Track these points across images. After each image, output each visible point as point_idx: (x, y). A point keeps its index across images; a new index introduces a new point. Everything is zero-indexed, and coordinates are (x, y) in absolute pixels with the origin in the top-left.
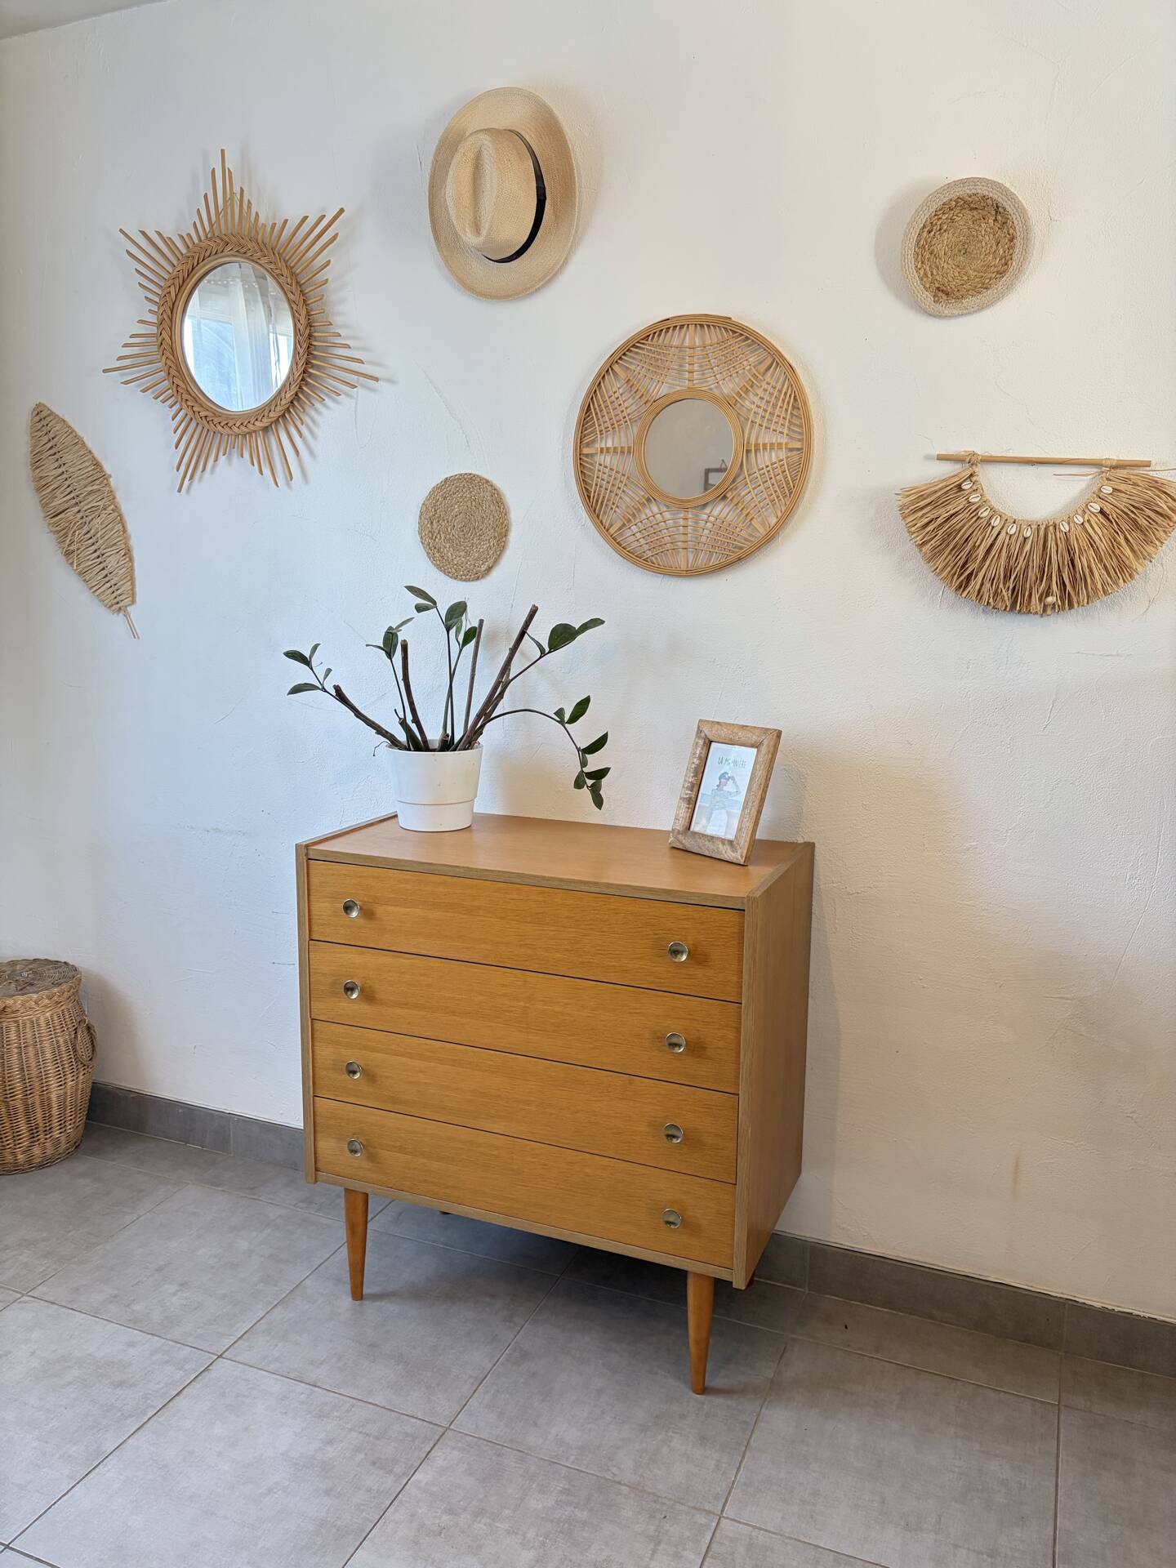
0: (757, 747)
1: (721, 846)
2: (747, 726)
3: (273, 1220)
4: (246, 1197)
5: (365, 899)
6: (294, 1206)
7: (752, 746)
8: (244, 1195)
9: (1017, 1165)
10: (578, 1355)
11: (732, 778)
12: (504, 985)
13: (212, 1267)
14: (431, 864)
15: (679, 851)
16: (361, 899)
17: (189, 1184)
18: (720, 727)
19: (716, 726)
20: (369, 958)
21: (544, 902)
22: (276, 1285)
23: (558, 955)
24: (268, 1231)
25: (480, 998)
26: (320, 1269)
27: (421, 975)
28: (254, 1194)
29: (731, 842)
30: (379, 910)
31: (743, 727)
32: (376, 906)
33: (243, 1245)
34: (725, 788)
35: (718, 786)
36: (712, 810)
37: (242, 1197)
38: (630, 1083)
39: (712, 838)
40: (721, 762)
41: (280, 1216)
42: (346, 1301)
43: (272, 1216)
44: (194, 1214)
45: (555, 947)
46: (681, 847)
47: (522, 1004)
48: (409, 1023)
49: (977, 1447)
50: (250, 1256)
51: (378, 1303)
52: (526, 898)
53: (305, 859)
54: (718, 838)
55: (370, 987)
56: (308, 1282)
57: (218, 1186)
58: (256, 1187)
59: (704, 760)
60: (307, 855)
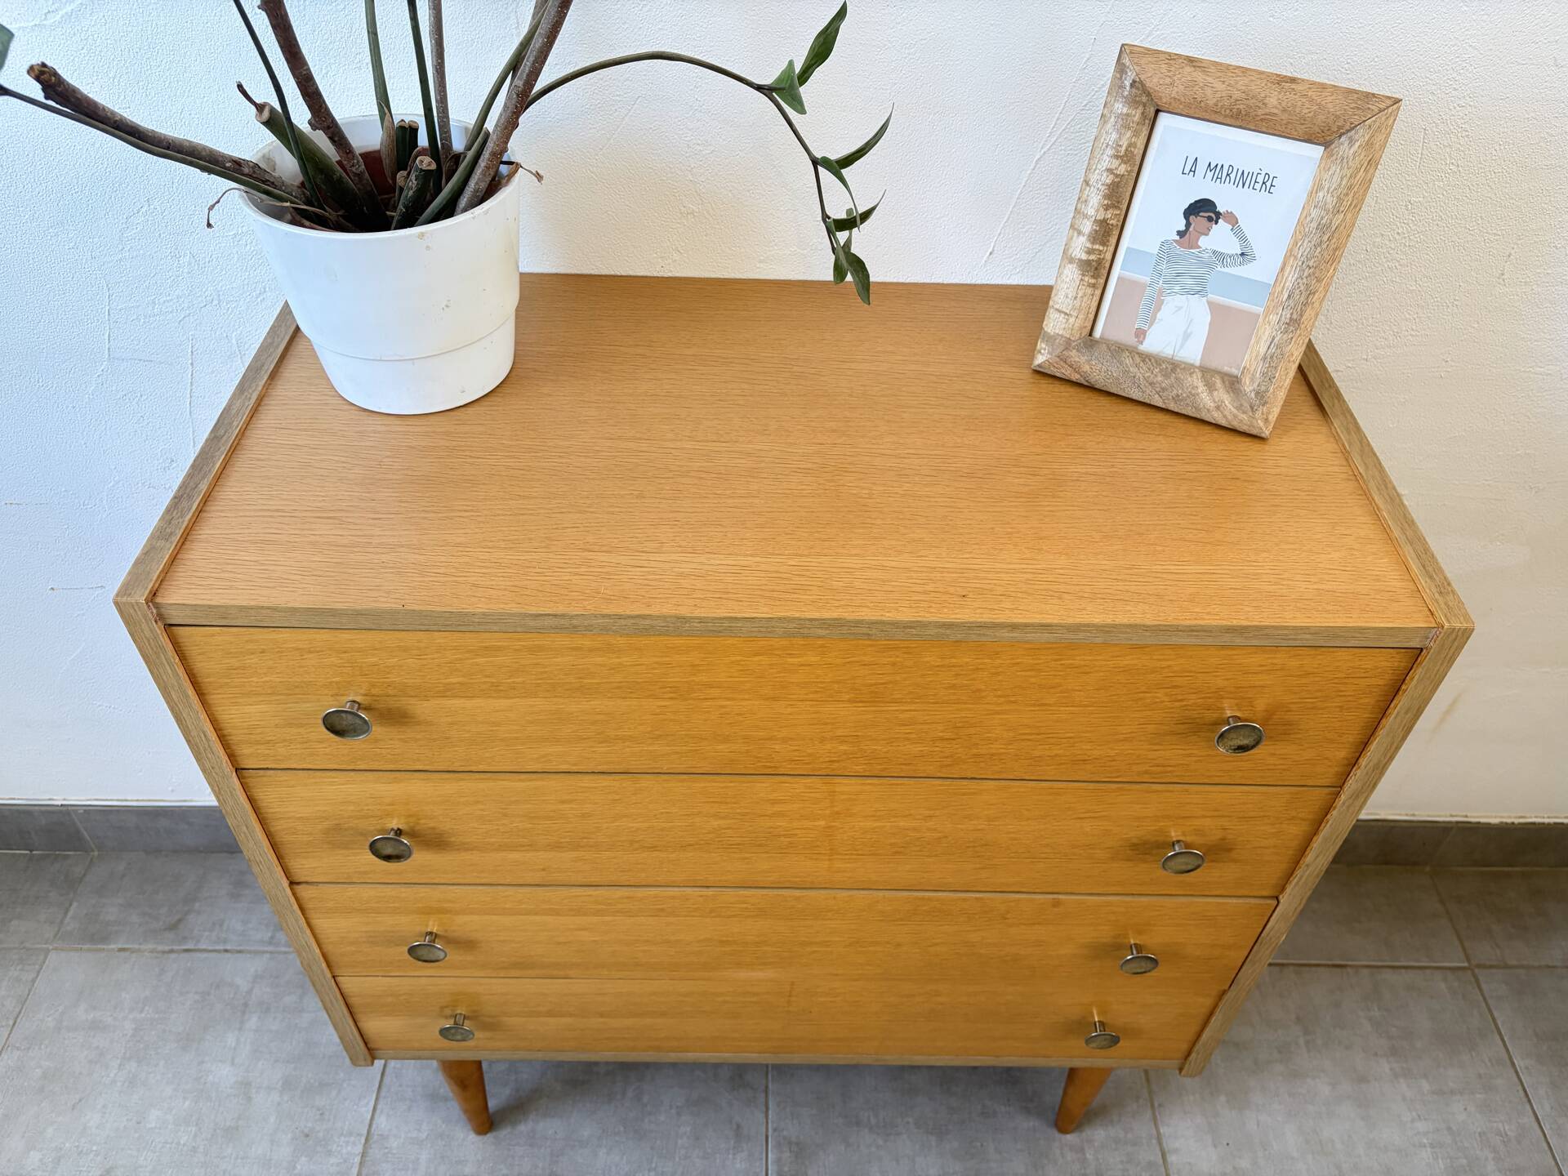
0: (1326, 144)
1: (1202, 388)
2: (1293, 80)
3: (250, 992)
4: (172, 951)
5: (374, 691)
6: (270, 943)
7: (1309, 140)
8: (167, 948)
9: (1454, 702)
10: (873, 1121)
11: (1232, 220)
12: (774, 802)
13: (194, 1150)
14: (563, 616)
15: (1072, 390)
16: (362, 691)
17: (47, 951)
18: (1199, 76)
19: (1188, 69)
20: (417, 788)
21: (894, 664)
22: (329, 1153)
23: (916, 749)
24: (253, 1021)
25: (716, 823)
26: (387, 1080)
27: (563, 802)
28: (185, 939)
29: (1233, 383)
30: (422, 708)
31: (1281, 81)
32: (412, 701)
33: (224, 1074)
34: (1203, 241)
35: (1181, 234)
36: (1161, 292)
37: (164, 952)
38: (1056, 904)
39: (1173, 367)
40: (1193, 171)
41: (257, 978)
42: (469, 1144)
43: (243, 983)
44: (95, 1026)
45: (913, 736)
46: (1075, 377)
47: (822, 823)
48: (543, 870)
49: (1425, 1086)
50: (249, 1099)
51: (522, 1128)
52: (839, 661)
53: (158, 629)
54: (1189, 368)
55: (433, 828)
56: (382, 1122)
57: (105, 939)
58: (180, 921)
59: (1134, 162)
60: (160, 617)
